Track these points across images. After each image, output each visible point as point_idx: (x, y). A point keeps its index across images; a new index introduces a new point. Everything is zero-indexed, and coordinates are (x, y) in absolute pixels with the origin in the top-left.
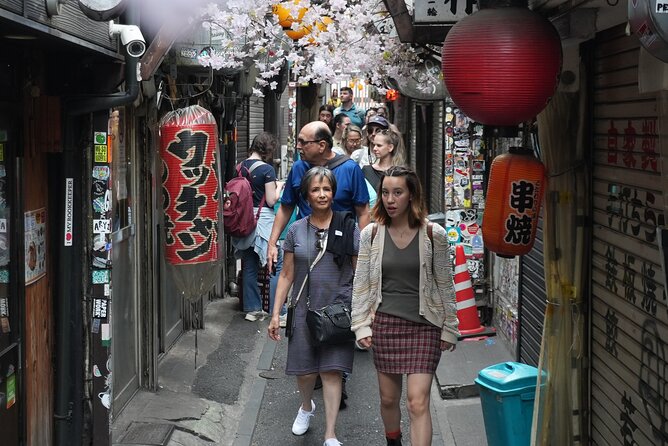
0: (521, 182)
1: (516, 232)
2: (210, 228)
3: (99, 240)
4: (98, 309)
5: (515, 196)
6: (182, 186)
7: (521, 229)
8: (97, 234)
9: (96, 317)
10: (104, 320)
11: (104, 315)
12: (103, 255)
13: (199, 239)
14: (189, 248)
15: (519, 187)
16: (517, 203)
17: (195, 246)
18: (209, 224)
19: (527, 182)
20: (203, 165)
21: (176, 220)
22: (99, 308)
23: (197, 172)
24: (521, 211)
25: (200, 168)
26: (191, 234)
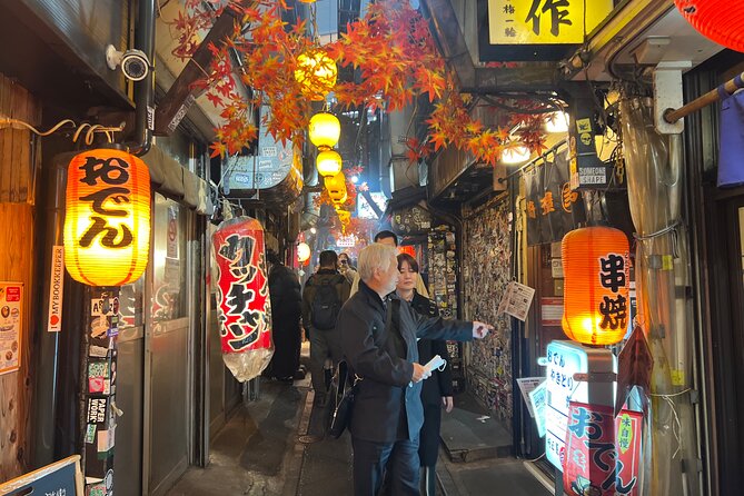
0: (610, 256)
1: (612, 316)
2: (257, 318)
3: (98, 324)
4: (94, 413)
5: (606, 274)
6: (232, 284)
7: (617, 311)
8: (96, 317)
9: (91, 422)
10: (102, 426)
11: (101, 420)
12: (102, 342)
13: (248, 330)
14: (239, 338)
15: (607, 262)
16: (608, 282)
17: (244, 336)
18: (256, 316)
19: (617, 255)
20: (250, 264)
21: (228, 314)
22: (96, 410)
23: (244, 271)
24: (615, 290)
25: (248, 267)
26: (241, 325)
